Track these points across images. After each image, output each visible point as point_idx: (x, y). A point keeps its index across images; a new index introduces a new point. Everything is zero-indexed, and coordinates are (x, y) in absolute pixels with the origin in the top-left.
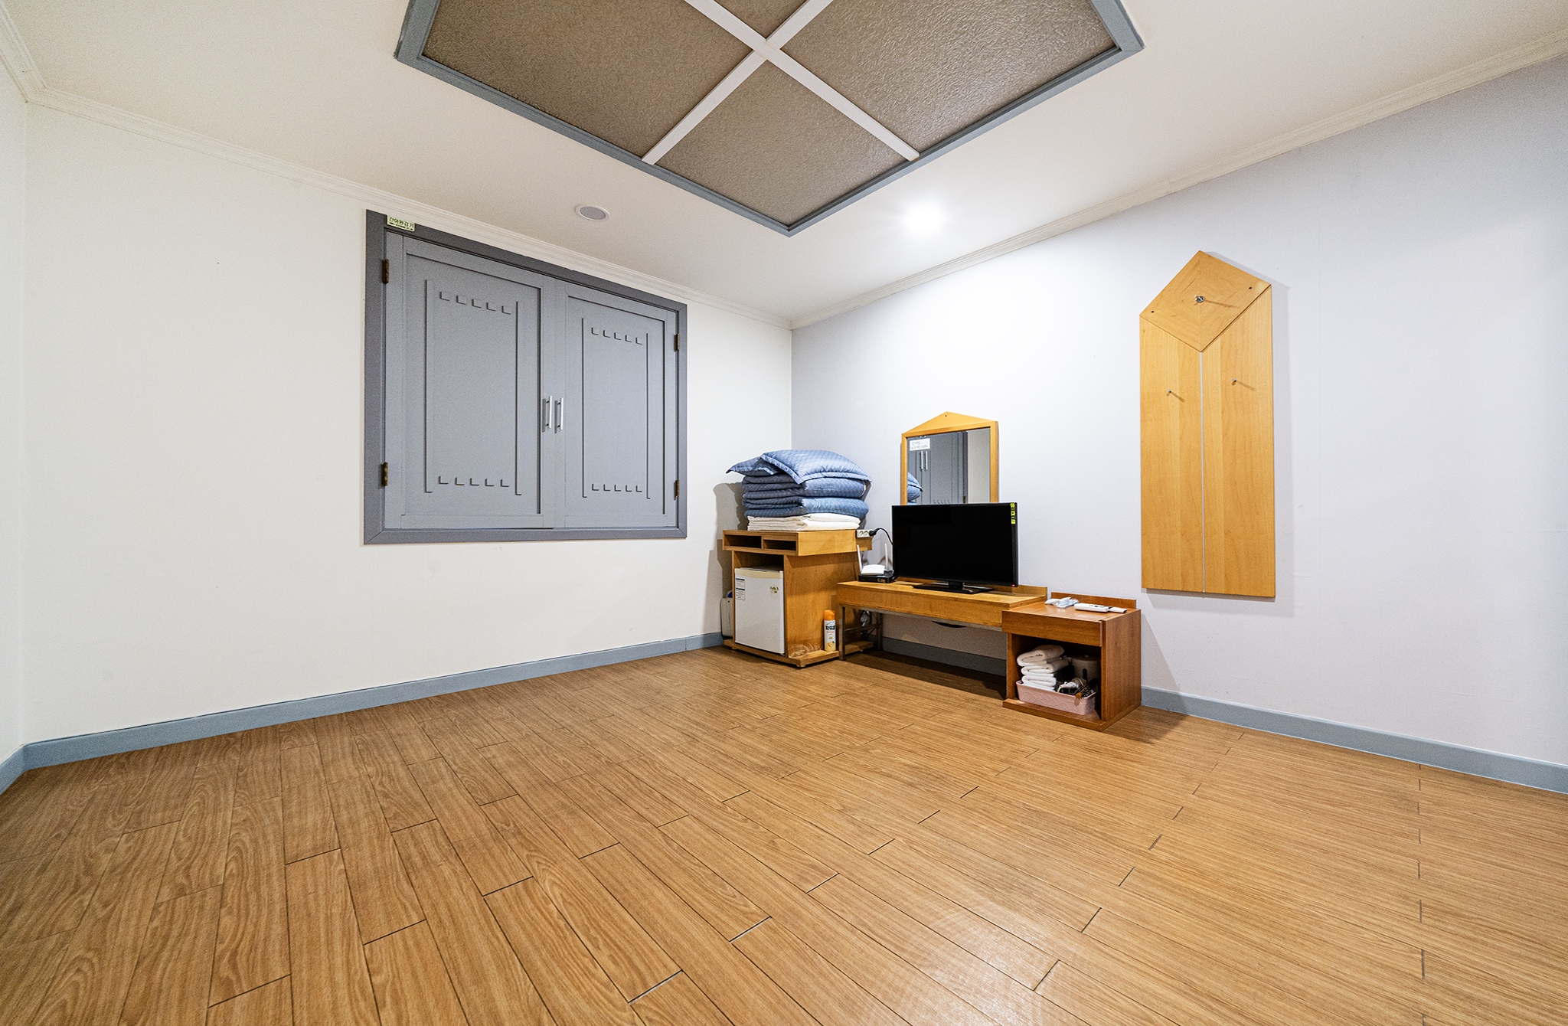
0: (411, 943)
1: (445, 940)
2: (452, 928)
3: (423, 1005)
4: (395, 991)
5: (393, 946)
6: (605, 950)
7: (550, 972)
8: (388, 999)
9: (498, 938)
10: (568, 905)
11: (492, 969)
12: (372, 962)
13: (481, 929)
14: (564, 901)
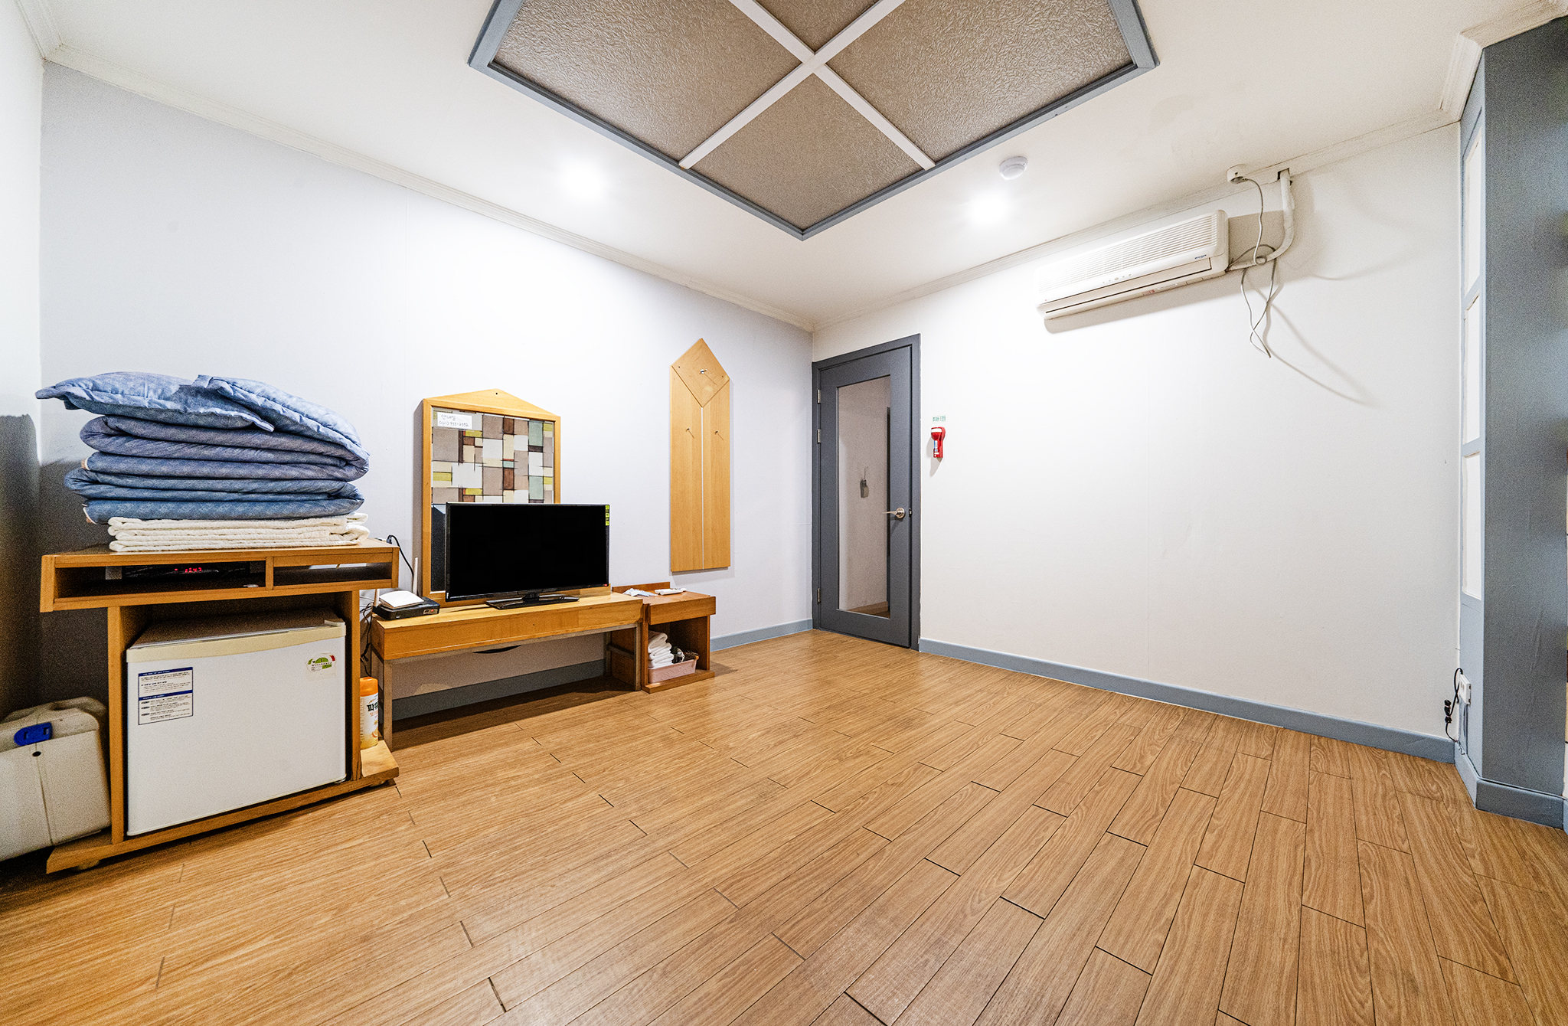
0: (1121, 940)
1: (1100, 919)
2: (1089, 920)
3: (1148, 899)
4: (1157, 920)
5: (1133, 951)
6: (1043, 834)
7: (1075, 852)
8: (1163, 920)
9: (1074, 888)
10: (1017, 864)
11: (1098, 879)
12: (1156, 953)
13: (1075, 902)
14: (1015, 866)
